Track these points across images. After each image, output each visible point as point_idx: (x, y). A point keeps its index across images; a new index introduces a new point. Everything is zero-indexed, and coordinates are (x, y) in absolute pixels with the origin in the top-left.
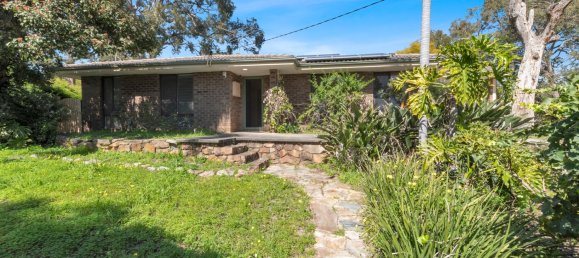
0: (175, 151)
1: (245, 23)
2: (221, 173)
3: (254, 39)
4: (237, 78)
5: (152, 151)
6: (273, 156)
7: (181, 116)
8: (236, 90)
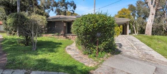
0: (53, 36)
1: (70, 2)
2: (61, 39)
3: (73, 7)
4: (65, 22)
5: (49, 36)
6: (71, 38)
7: (53, 30)
8: (65, 25)
